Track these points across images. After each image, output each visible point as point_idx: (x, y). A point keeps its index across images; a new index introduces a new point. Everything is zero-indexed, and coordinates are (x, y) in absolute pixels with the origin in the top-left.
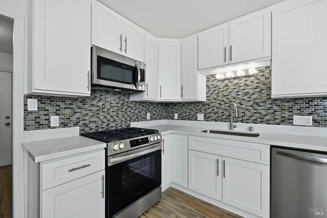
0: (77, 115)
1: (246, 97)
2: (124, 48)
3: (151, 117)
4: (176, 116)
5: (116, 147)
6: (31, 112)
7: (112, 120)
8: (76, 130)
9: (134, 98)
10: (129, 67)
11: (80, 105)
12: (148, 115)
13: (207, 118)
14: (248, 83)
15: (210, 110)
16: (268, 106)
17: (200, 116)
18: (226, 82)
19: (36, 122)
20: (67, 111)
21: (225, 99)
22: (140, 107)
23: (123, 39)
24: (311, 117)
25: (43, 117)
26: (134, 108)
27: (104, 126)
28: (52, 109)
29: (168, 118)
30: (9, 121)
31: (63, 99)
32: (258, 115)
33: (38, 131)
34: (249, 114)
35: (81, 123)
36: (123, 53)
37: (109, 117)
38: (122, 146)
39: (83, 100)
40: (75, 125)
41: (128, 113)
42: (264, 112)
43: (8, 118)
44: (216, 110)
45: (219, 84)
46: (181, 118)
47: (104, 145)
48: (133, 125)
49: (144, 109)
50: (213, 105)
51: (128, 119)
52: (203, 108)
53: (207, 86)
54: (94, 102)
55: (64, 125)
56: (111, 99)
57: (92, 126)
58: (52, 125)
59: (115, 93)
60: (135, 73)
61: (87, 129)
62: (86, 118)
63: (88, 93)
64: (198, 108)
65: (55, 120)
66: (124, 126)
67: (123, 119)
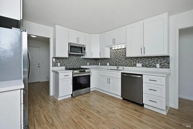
0: (64, 63)
1: (123, 57)
2: (78, 41)
3: (89, 64)
4: (100, 64)
5: (75, 72)
6: (54, 62)
7: (74, 65)
8: (64, 68)
9: (82, 57)
10: (80, 47)
11: (65, 60)
12: (88, 63)
13: (110, 65)
14: (123, 51)
15: (111, 62)
16: (129, 60)
17: (108, 64)
18: (117, 50)
19: (55, 65)
20: (62, 62)
21: (116, 57)
22: (85, 60)
23: (78, 38)
24: (141, 64)
25: (56, 63)
26: (82, 61)
27: (72, 67)
28: (58, 61)
29: (97, 65)
30: (39, 65)
31: (61, 58)
32: (126, 63)
33: (55, 67)
34: (123, 63)
35: (65, 66)
36: (78, 43)
37: (73, 64)
38: (77, 72)
39: (66, 58)
40: (64, 66)
41: (80, 63)
42: (128, 62)
43: (39, 64)
44: (113, 61)
45: (114, 51)
46: (101, 65)
47: (72, 71)
48: (82, 67)
49: (86, 61)
50: (112, 59)
51: (80, 65)
52: (109, 61)
53: (110, 52)
54: (69, 59)
55: (61, 66)
56: (74, 57)
57: (68, 66)
58: (58, 66)
59: (75, 56)
60: (82, 49)
61: (67, 68)
62: (67, 64)
63: (67, 56)
64: (107, 61)
65: (59, 64)
66: (79, 67)
67: (78, 65)
